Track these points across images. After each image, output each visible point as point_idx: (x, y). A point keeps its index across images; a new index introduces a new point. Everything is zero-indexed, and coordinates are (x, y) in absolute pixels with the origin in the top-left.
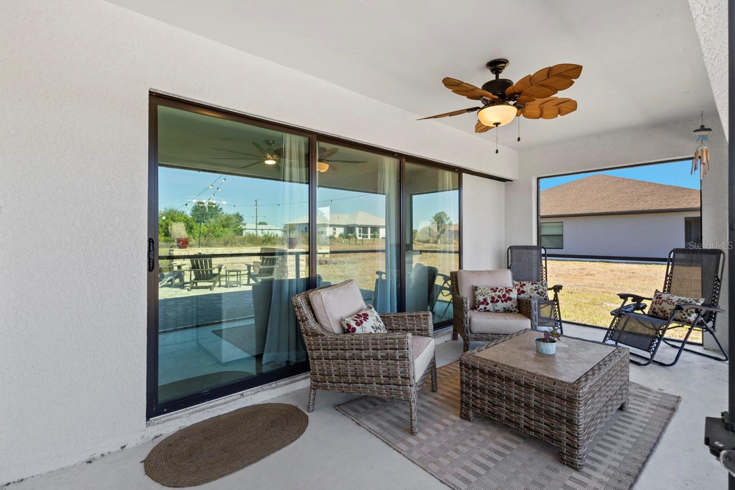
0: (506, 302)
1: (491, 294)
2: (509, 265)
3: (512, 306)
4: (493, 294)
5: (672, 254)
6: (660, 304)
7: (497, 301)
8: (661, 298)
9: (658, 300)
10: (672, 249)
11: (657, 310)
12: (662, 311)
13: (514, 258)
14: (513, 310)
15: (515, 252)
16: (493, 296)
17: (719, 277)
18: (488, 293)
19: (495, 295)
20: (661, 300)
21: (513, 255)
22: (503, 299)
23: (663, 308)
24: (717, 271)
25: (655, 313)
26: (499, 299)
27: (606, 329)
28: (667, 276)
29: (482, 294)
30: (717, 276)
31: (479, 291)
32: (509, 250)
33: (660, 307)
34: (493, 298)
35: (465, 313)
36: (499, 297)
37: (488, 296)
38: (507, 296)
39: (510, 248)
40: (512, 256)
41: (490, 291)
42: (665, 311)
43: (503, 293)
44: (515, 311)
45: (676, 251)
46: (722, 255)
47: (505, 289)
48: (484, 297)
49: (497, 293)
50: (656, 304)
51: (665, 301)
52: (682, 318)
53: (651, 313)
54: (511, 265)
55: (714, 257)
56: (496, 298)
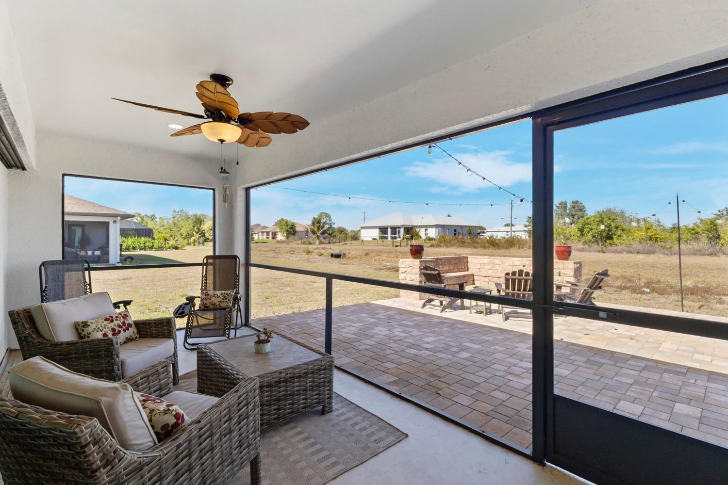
0: (128, 330)
1: (109, 326)
2: (44, 288)
3: (134, 332)
4: (112, 325)
5: (205, 259)
6: (210, 299)
7: (119, 332)
8: (208, 295)
9: (207, 296)
10: (205, 256)
11: (208, 305)
12: (212, 305)
13: (49, 276)
14: (134, 337)
15: (50, 269)
16: (113, 327)
17: (238, 274)
18: (105, 325)
19: (114, 325)
20: (209, 296)
21: (49, 273)
22: (125, 328)
23: (212, 302)
24: (236, 270)
25: (207, 307)
26: (120, 329)
27: (183, 329)
28: (203, 277)
29: (99, 328)
30: (236, 274)
31: (93, 326)
32: (43, 268)
33: (210, 301)
34: (113, 330)
35: (116, 357)
36: (119, 326)
37: (107, 330)
38: (127, 322)
39: (44, 264)
40: (46, 275)
41: (106, 323)
42: (215, 304)
43: (122, 321)
44: (136, 338)
45: (208, 257)
46: (238, 258)
47: (120, 316)
48: (103, 332)
49: (116, 323)
50: (206, 300)
51: (213, 296)
52: (227, 305)
53: (202, 307)
54: (46, 287)
55: (233, 260)
56: (117, 328)
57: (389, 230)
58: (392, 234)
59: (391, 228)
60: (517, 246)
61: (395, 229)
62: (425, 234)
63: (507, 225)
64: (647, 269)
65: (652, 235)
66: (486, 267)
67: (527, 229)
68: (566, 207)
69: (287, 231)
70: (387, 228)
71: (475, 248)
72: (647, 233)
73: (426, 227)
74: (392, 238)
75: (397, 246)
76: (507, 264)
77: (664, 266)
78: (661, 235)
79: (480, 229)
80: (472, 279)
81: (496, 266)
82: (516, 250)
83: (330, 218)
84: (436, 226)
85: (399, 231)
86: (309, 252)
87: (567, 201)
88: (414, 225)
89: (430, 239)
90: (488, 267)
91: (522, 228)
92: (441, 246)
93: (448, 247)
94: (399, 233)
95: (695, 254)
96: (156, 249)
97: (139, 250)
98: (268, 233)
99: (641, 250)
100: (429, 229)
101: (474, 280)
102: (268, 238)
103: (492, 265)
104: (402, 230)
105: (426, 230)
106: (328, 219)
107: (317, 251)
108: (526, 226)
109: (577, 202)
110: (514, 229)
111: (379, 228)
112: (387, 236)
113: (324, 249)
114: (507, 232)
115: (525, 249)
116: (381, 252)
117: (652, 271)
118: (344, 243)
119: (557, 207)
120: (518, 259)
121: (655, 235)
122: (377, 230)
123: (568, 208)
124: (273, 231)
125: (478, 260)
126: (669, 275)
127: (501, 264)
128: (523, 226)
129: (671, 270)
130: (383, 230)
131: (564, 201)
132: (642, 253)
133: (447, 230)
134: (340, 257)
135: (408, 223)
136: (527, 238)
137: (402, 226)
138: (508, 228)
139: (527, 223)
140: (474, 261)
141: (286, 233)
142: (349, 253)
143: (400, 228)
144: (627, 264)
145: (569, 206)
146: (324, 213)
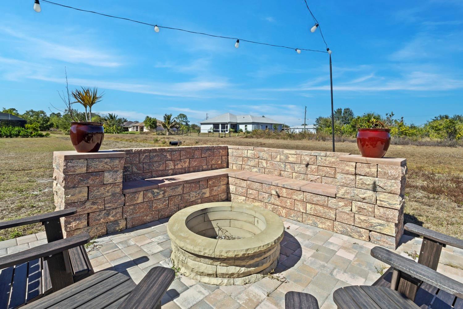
57: (220, 126)
58: (222, 129)
59: (221, 124)
60: (307, 138)
61: (224, 125)
62: (245, 128)
63: (303, 125)
64: (408, 157)
65: (403, 131)
66: (249, 163)
67: (315, 127)
68: (341, 112)
69: (150, 126)
70: (219, 124)
71: (277, 139)
72: (399, 129)
73: (246, 124)
74: (222, 131)
75: (222, 137)
76: (278, 159)
77: (421, 155)
78: (409, 131)
79: (286, 127)
80: (225, 182)
81: (263, 161)
82: (307, 141)
83: (186, 118)
84: (253, 123)
85: (227, 127)
86: (157, 140)
87: (342, 108)
88: (238, 122)
89: (248, 132)
90: (252, 163)
91: (312, 126)
92: (253, 137)
93: (258, 138)
94: (227, 128)
95: (438, 146)
96: (22, 136)
97: (5, 137)
98: (137, 127)
99: (397, 142)
100: (248, 125)
101: (228, 184)
102: (137, 130)
103: (257, 160)
104: (229, 126)
105: (246, 126)
106: (185, 118)
107: (163, 140)
108: (315, 125)
109: (347, 109)
110: (306, 127)
111: (213, 124)
112: (218, 129)
113: (168, 139)
114: (303, 129)
115: (313, 140)
116: (207, 141)
117: (412, 159)
118: (186, 134)
119: (335, 112)
120: (293, 152)
121: (405, 130)
122: (212, 126)
123: (342, 113)
124: (141, 125)
125: (240, 152)
126: (427, 163)
127: (270, 159)
128: (313, 125)
129: (427, 158)
130: (216, 126)
131: (340, 109)
132: (399, 144)
133: (261, 126)
134: (177, 145)
135: (234, 121)
136: (316, 133)
137: (229, 123)
138: (303, 127)
139: (315, 123)
140: (235, 154)
141: (150, 127)
142: (184, 142)
143: (228, 124)
144: (392, 153)
145: (343, 111)
146: (182, 114)
